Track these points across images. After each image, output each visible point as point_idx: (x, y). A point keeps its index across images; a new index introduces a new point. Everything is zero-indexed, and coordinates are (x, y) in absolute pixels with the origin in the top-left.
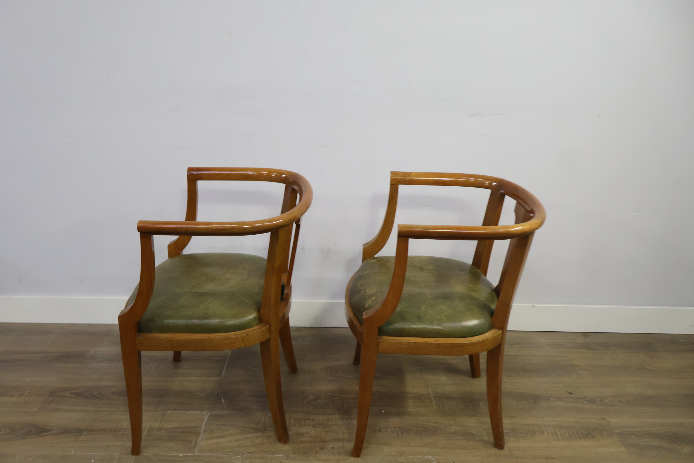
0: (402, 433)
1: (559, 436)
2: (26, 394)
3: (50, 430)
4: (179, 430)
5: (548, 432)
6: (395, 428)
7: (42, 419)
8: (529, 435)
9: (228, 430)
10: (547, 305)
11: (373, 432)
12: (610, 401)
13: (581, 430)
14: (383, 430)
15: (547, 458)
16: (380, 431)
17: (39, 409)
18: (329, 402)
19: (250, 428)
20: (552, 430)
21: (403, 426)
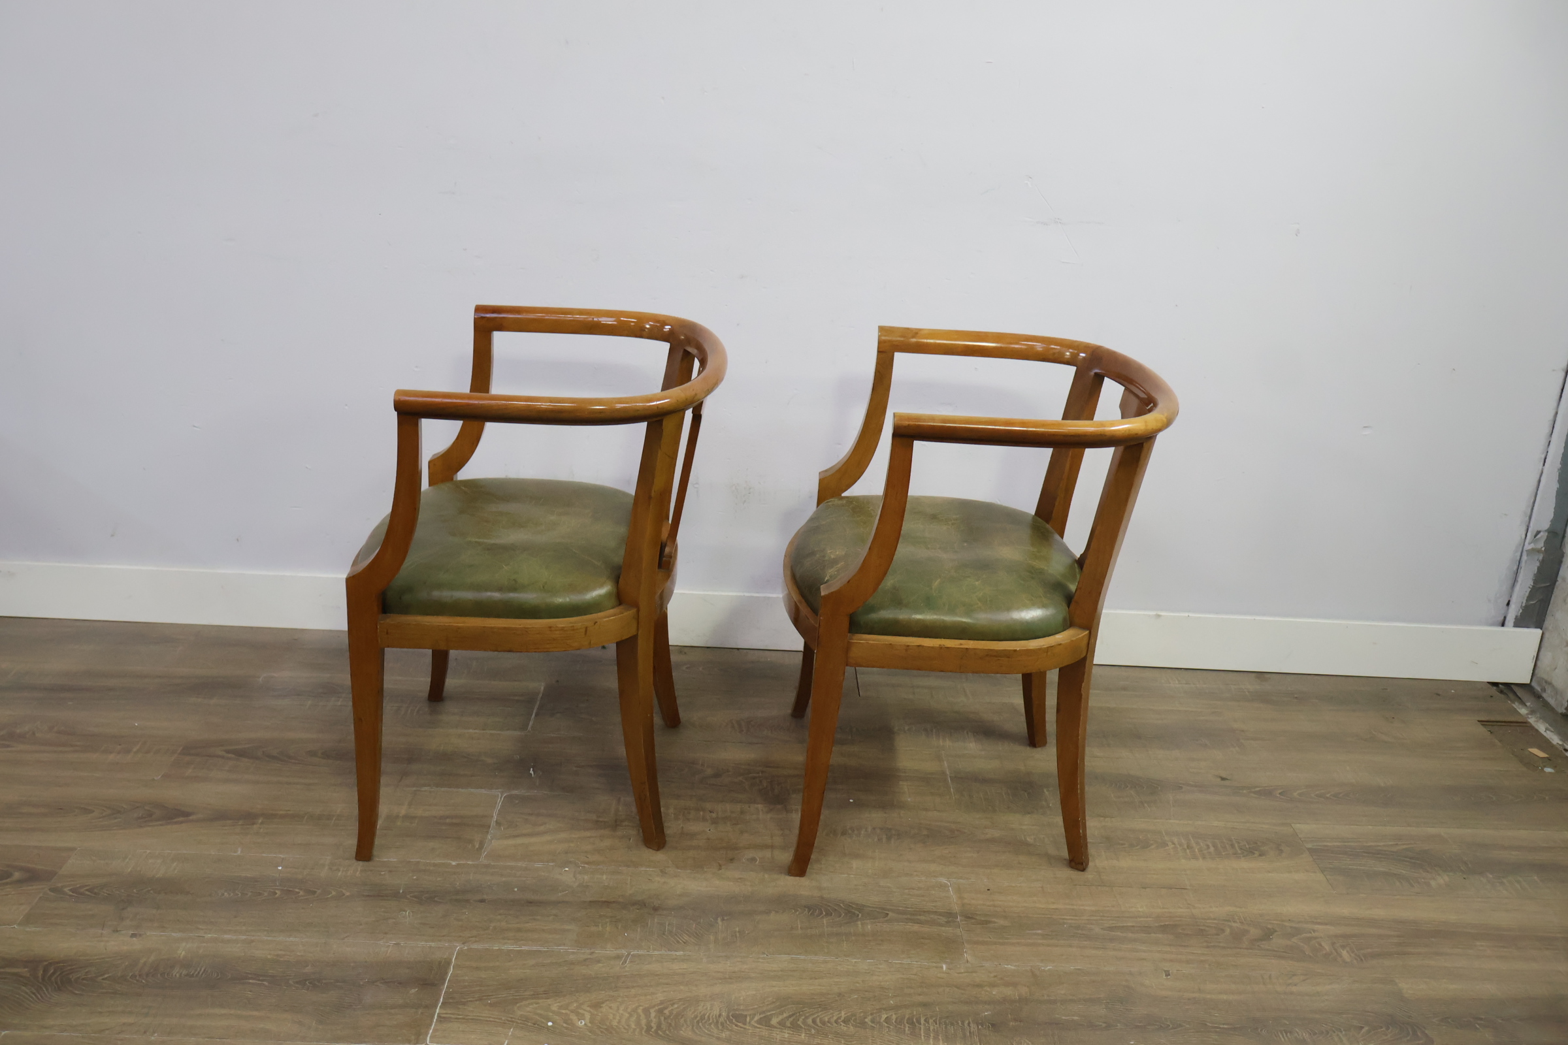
0: (889, 838)
1: (1197, 851)
2: (135, 750)
3: (189, 814)
4: (448, 821)
5: (1174, 844)
6: (874, 829)
7: (174, 794)
8: (1137, 848)
9: (545, 823)
10: (1186, 614)
11: (831, 835)
12: (1300, 795)
13: (1239, 843)
14: (850, 832)
15: (1171, 888)
16: (844, 833)
17: (165, 776)
18: (744, 781)
19: (587, 821)
20: (1183, 842)
21: (890, 827)
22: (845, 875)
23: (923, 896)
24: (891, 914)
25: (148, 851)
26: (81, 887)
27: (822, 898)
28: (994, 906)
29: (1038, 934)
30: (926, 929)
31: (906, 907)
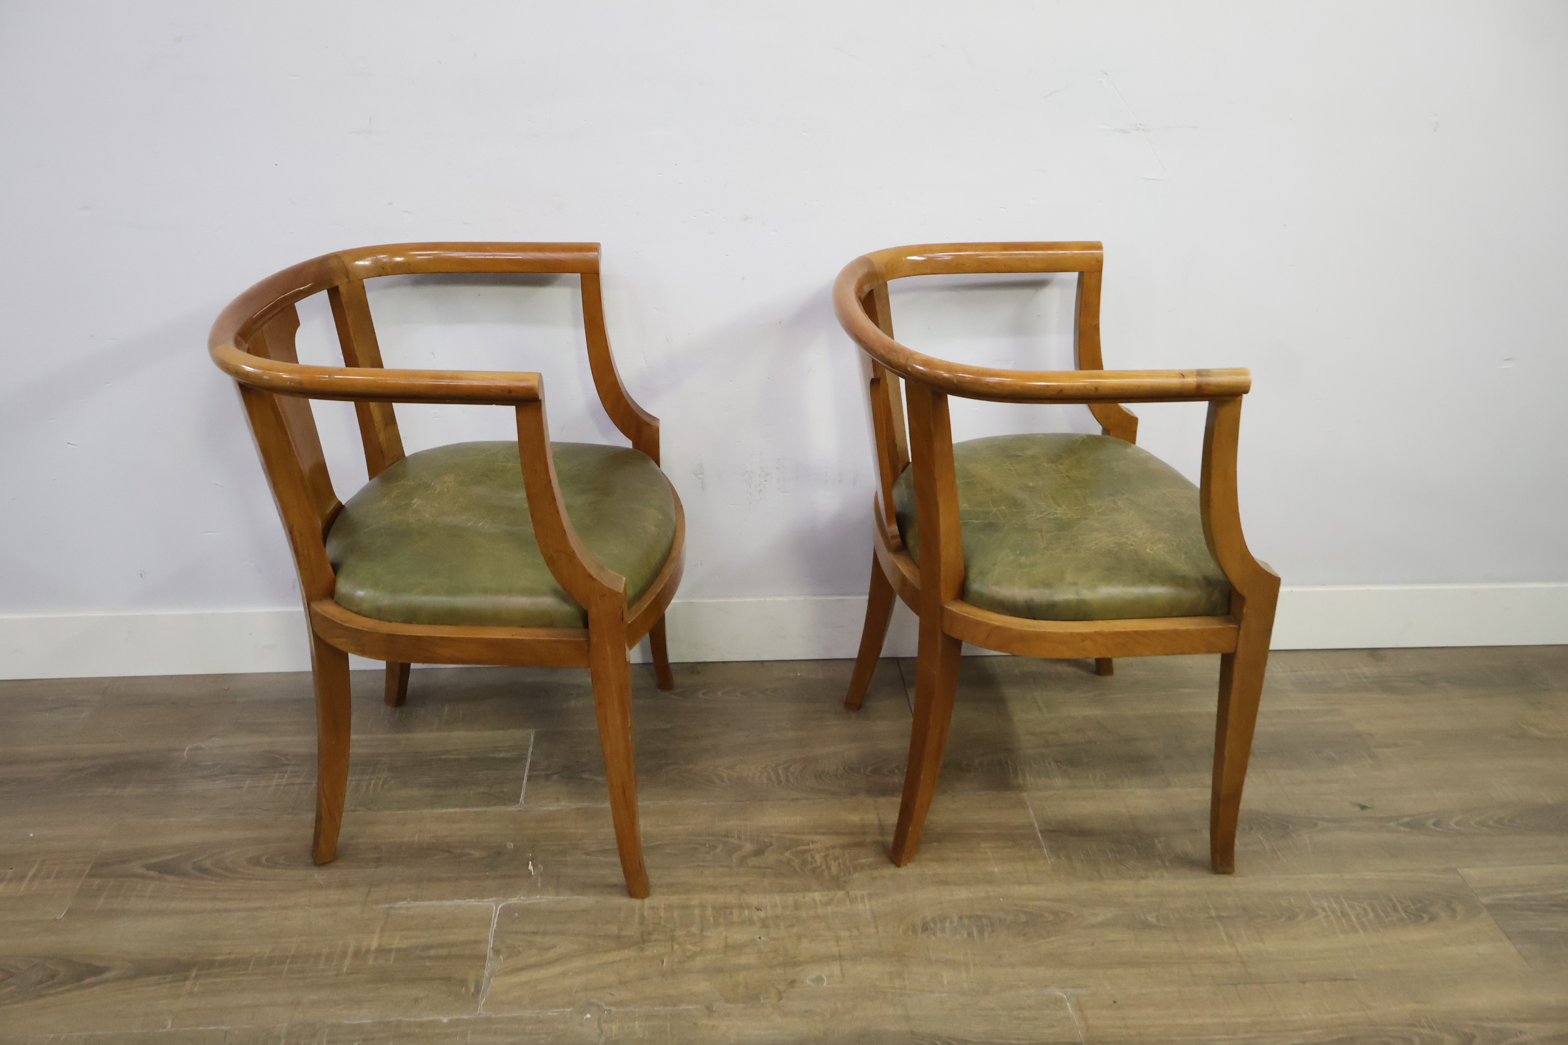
1: (1354, 919)
2: (31, 874)
3: (103, 969)
4: (432, 952)
5: (1325, 911)
6: (961, 918)
7: (83, 939)
8: (1283, 920)
9: (553, 947)
11: (910, 933)
12: (1458, 823)
13: (1401, 903)
14: (932, 925)
15: (1335, 980)
16: (925, 928)
17: (70, 912)
18: (792, 857)
19: (606, 937)
20: (1335, 906)
21: (979, 913)
22: (936, 995)
23: (1036, 1019)
25: (52, 1036)
27: (912, 1033)
28: (1126, 1028)
31: (1019, 1039)
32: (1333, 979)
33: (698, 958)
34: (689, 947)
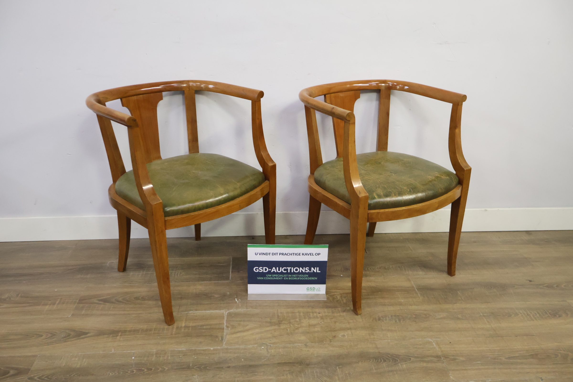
1: (532, 316)
2: (57, 302)
3: (87, 333)
4: (204, 327)
5: (521, 314)
6: (392, 316)
7: (78, 324)
8: (506, 317)
9: (248, 325)
10: (497, 209)
11: (374, 321)
12: (565, 286)
13: (548, 311)
14: (382, 318)
16: (379, 319)
17: (73, 315)
18: (329, 297)
19: (266, 322)
20: (524, 312)
21: (398, 314)
22: (386, 341)
23: (423, 348)
24: (412, 359)
25: (71, 354)
26: (42, 376)
27: (379, 353)
28: (456, 351)
29: (478, 363)
30: (430, 365)
31: (418, 355)
32: (527, 335)
33: (300, 329)
34: (296, 325)
